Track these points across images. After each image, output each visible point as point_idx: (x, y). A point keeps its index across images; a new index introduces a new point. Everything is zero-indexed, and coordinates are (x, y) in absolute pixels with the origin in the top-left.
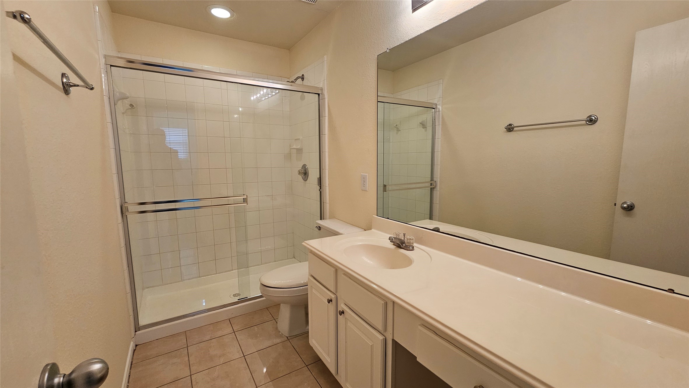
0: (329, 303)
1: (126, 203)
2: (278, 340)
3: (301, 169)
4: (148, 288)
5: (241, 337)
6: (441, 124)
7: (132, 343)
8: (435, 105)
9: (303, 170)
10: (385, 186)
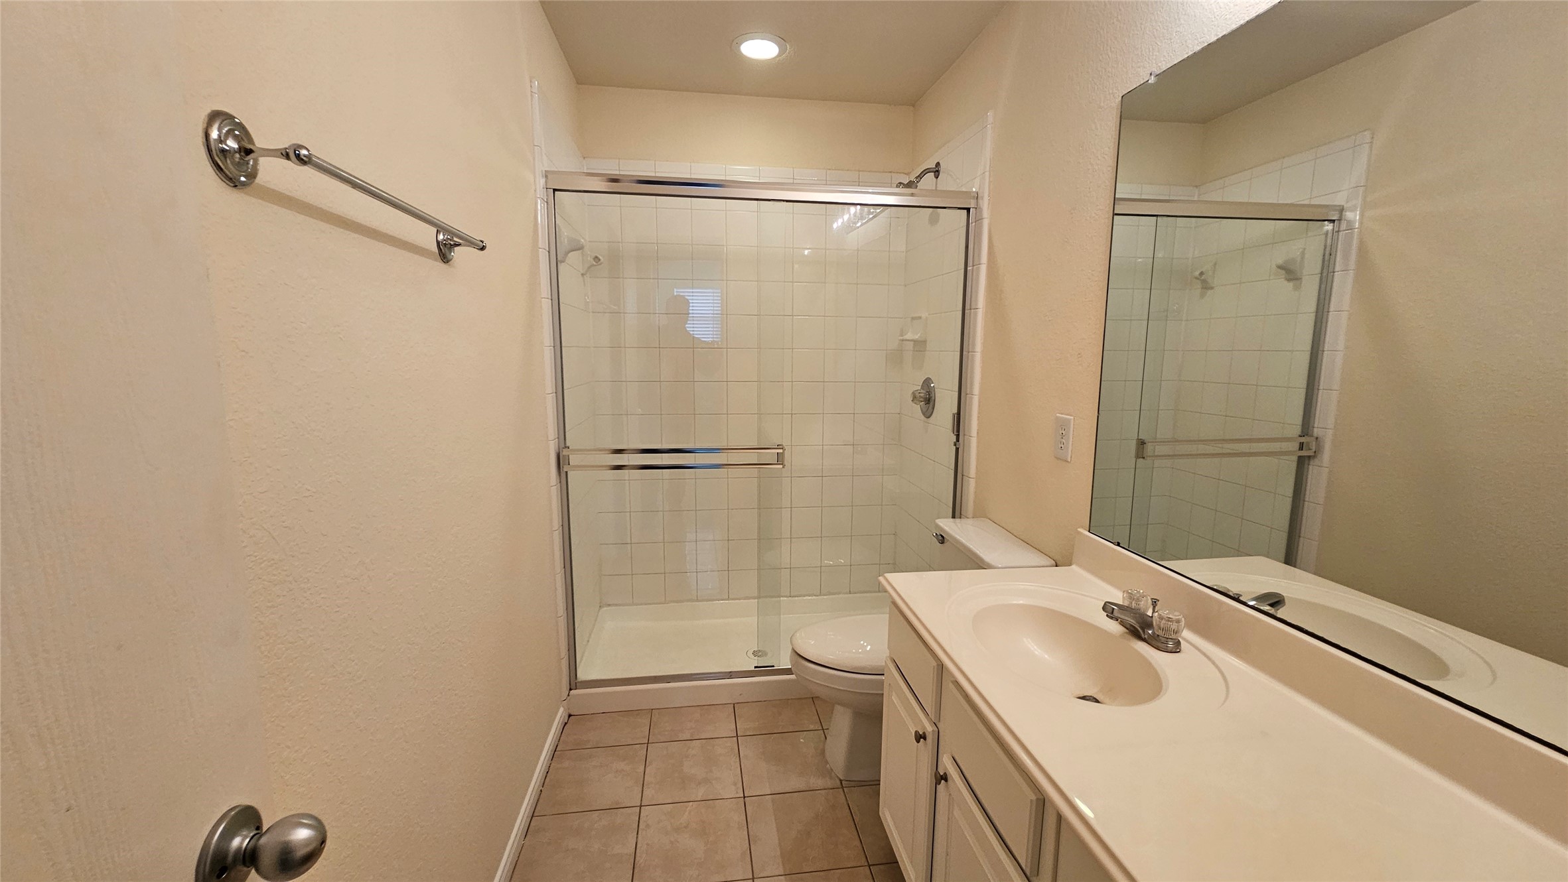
0: (918, 742)
1: (567, 449)
2: (817, 782)
3: (919, 388)
4: (609, 605)
5: (749, 749)
7: (562, 710)
8: (1335, 210)
9: (924, 392)
10: (1141, 443)
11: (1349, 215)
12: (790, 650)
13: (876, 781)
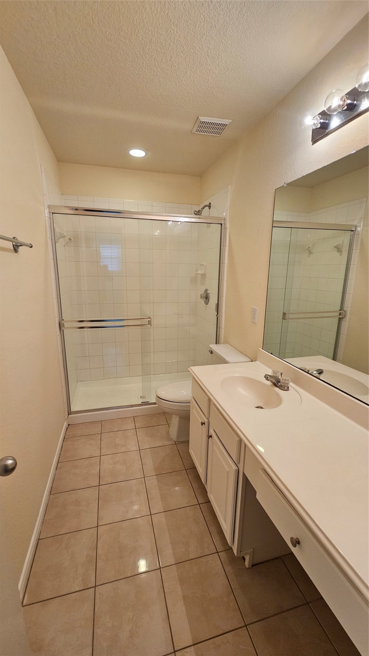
0: (202, 425)
1: (63, 321)
2: (167, 443)
3: (203, 293)
4: (81, 381)
5: (140, 433)
6: (359, 248)
7: (66, 423)
8: (354, 227)
9: (205, 294)
10: (284, 314)
11: (359, 229)
12: (156, 396)
13: (188, 441)
